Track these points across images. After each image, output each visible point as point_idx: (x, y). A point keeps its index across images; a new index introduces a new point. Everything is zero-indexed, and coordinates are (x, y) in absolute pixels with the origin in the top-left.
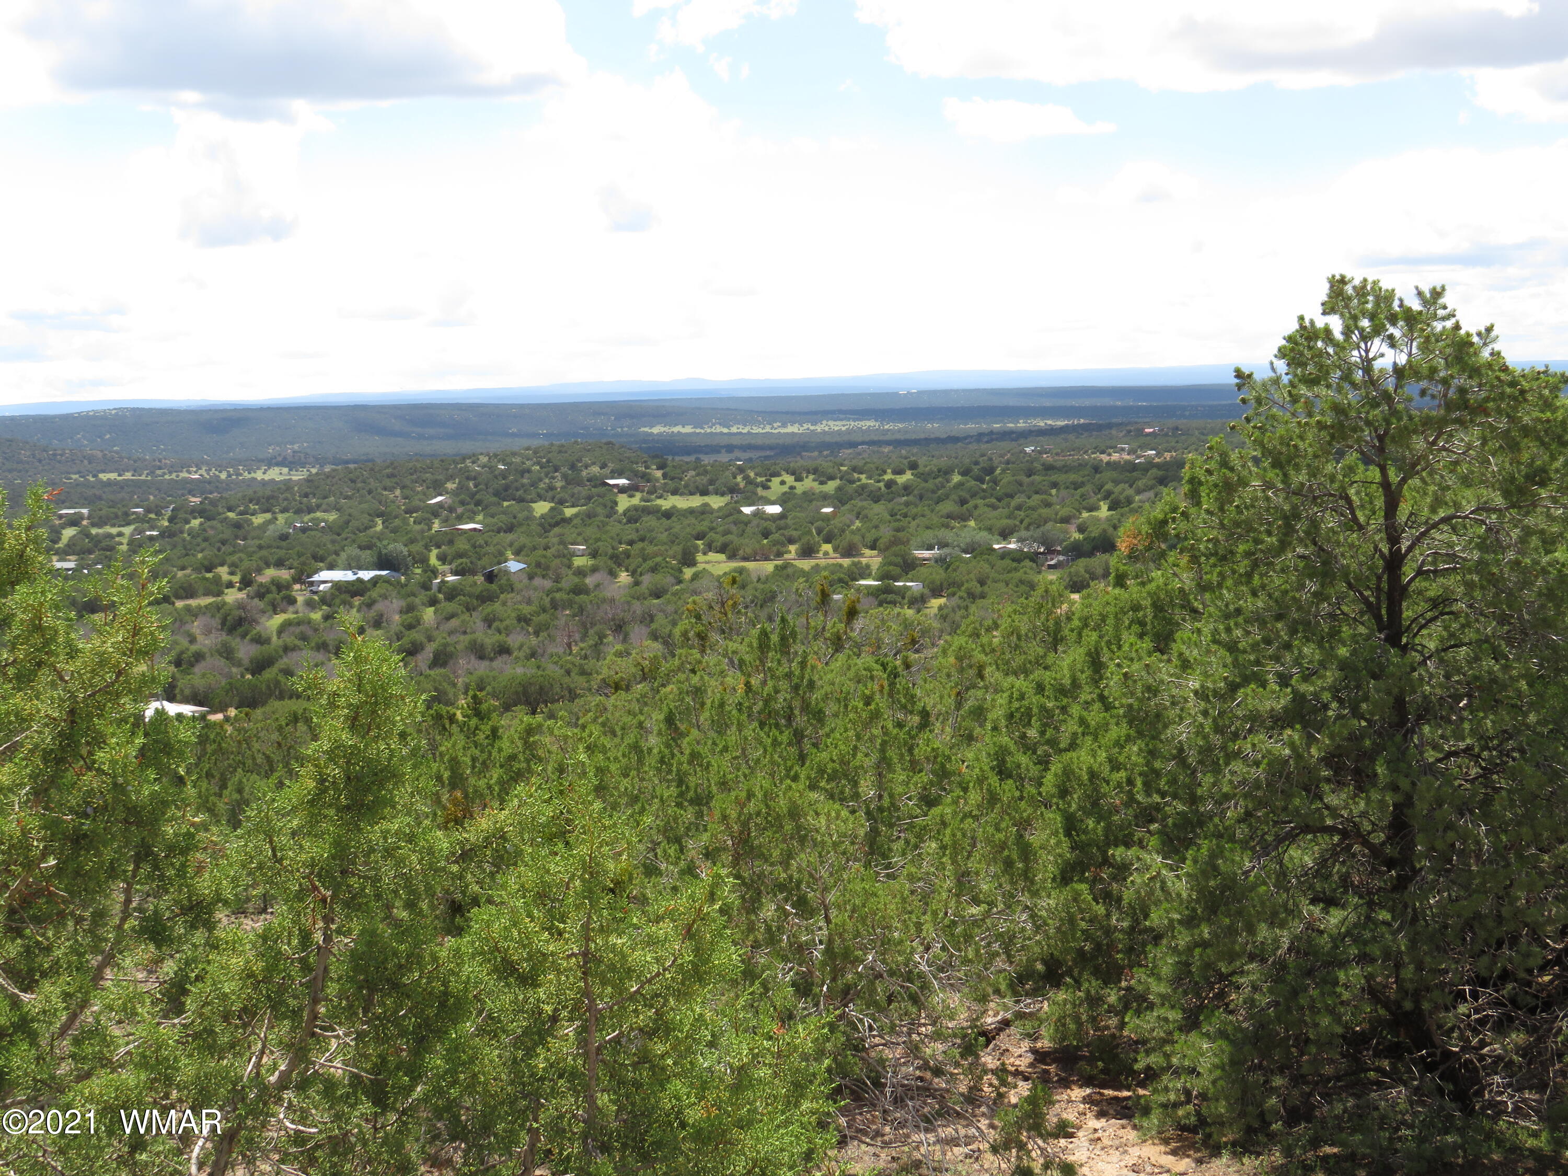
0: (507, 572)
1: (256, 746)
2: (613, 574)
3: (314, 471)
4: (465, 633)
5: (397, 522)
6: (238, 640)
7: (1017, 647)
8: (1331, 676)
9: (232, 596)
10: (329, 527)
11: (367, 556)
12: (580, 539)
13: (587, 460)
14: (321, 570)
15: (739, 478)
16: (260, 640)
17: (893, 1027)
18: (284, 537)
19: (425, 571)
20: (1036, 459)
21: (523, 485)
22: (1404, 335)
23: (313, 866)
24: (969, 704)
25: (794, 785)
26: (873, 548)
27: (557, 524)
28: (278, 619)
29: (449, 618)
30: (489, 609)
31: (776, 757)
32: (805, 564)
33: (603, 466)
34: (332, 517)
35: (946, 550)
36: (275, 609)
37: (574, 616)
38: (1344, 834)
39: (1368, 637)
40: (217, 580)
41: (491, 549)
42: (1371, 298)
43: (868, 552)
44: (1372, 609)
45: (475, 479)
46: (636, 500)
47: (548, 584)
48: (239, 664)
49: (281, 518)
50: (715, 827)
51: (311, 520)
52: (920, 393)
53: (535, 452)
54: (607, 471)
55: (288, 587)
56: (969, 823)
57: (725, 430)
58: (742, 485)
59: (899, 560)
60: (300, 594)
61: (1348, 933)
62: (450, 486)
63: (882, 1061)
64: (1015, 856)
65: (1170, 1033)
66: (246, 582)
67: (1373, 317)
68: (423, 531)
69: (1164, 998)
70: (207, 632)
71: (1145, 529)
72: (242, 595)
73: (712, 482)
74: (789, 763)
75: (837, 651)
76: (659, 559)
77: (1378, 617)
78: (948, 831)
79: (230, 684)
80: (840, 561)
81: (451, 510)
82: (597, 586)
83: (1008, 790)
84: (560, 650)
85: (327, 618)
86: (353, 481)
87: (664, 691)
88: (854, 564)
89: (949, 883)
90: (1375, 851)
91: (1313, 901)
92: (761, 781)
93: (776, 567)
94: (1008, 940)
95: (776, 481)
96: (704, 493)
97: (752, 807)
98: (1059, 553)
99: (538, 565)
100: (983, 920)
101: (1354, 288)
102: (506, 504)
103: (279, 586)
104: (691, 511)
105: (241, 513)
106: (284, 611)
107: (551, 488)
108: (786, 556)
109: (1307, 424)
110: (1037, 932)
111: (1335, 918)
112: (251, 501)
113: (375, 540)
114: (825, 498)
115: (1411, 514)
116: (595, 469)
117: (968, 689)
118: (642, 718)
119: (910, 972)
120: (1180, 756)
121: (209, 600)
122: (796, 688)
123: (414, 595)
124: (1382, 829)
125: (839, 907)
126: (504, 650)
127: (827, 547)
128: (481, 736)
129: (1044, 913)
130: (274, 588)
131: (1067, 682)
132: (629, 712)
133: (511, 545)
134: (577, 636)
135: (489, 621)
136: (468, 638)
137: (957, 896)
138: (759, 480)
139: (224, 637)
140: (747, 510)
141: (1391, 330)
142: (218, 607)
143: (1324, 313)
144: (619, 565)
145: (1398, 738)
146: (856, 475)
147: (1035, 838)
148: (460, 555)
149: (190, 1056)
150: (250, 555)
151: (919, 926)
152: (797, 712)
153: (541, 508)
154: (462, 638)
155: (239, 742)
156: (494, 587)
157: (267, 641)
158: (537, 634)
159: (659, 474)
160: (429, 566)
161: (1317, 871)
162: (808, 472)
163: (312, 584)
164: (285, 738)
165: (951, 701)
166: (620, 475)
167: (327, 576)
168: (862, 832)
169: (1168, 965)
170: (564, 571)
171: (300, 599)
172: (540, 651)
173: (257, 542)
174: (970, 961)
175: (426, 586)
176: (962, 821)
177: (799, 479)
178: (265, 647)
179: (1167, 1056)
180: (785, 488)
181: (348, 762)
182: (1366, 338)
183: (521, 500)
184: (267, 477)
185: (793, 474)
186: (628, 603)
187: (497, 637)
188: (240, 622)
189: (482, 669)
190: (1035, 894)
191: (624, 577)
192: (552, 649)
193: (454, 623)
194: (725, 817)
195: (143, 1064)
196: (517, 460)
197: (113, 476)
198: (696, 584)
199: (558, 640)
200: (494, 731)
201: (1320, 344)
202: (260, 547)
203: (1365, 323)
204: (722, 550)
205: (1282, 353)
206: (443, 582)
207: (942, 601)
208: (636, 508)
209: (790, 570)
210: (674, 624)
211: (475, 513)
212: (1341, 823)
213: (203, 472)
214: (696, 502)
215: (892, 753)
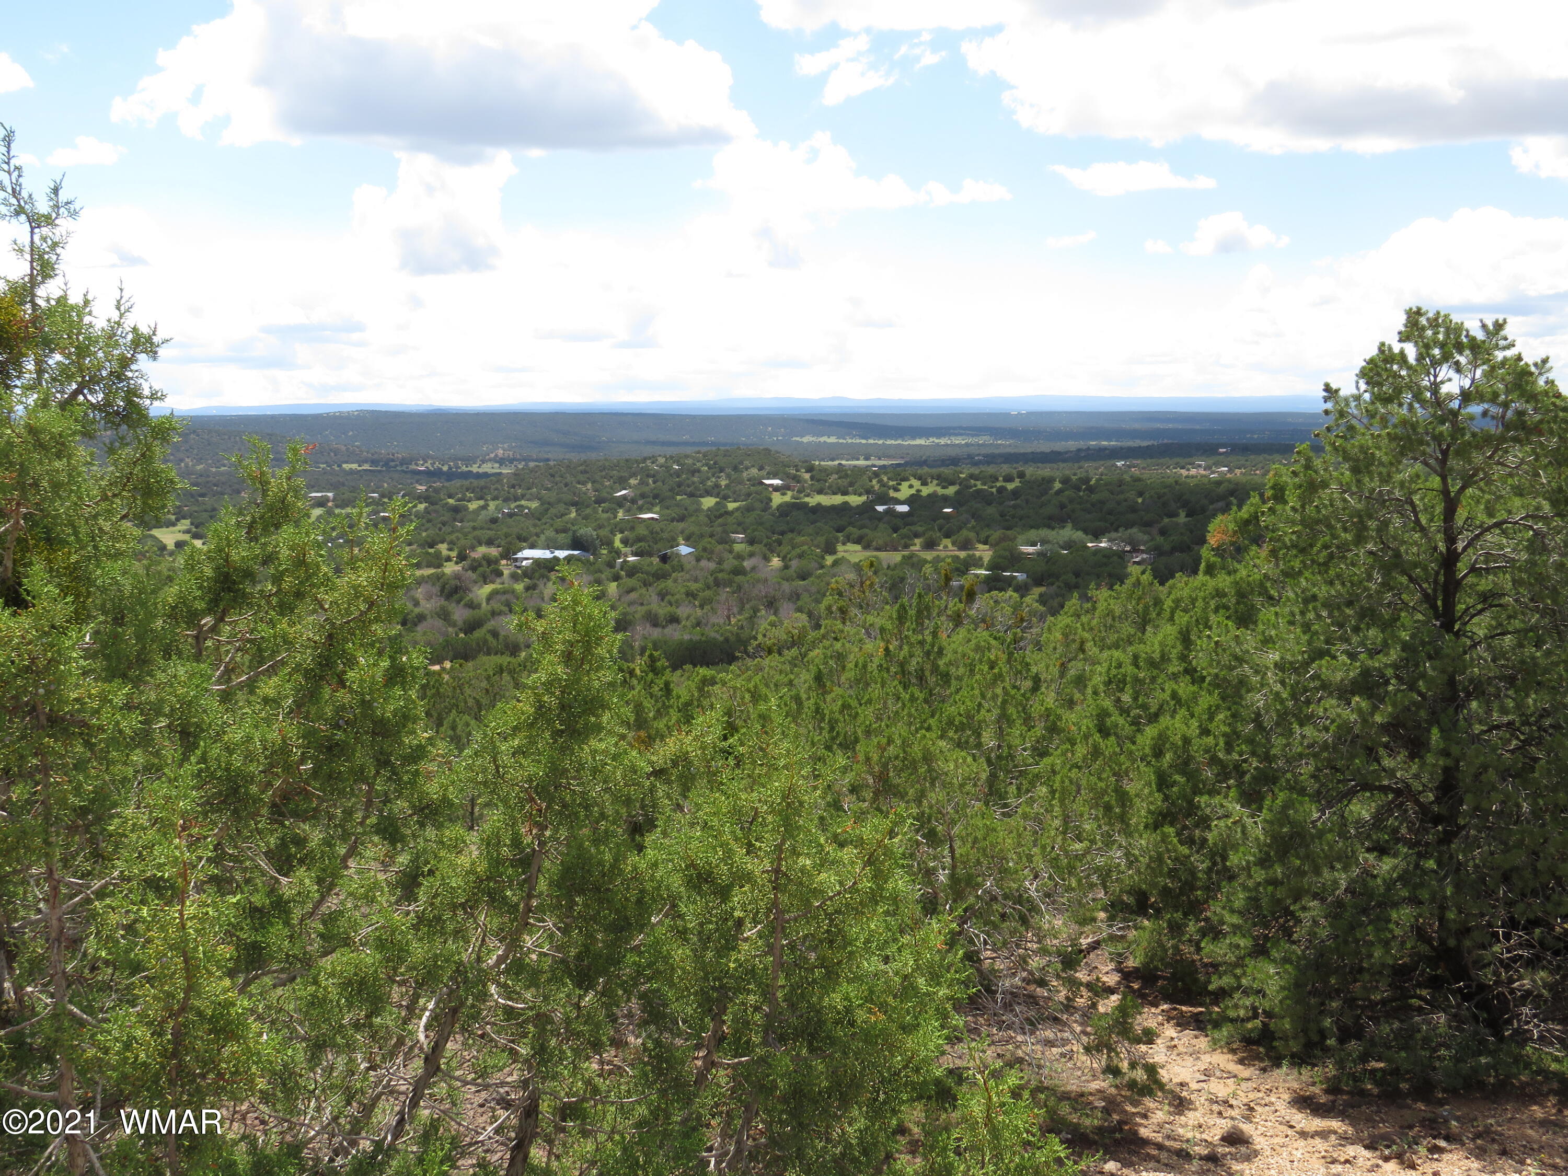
0: (678, 555)
1: (468, 691)
2: (767, 559)
3: (520, 466)
4: (642, 604)
5: (588, 511)
6: (453, 605)
7: (1111, 626)
8: (1394, 654)
9: (450, 568)
10: (533, 514)
11: (562, 537)
12: (740, 529)
13: (747, 463)
14: (524, 548)
15: (874, 482)
16: (472, 605)
17: (1005, 944)
18: (494, 521)
19: (610, 552)
20: (1126, 472)
21: (694, 483)
22: (1469, 363)
23: (531, 781)
24: (1072, 672)
25: (928, 735)
26: (985, 543)
27: (721, 516)
28: (488, 589)
29: (632, 590)
30: (663, 585)
31: (913, 710)
32: (928, 555)
33: (761, 468)
34: (534, 505)
35: (1048, 547)
36: (485, 580)
37: (734, 592)
38: (1398, 793)
39: (1425, 623)
40: (438, 554)
41: (665, 535)
42: (1442, 330)
43: (981, 546)
44: (1428, 599)
45: (654, 476)
46: (788, 498)
47: (712, 565)
48: (454, 625)
49: (492, 505)
50: (861, 767)
51: (517, 507)
52: (1030, 414)
53: (704, 456)
54: (764, 473)
55: (496, 562)
56: (1074, 774)
57: (864, 441)
58: (877, 487)
59: (1007, 553)
60: (506, 568)
61: (1400, 878)
62: (633, 481)
63: (993, 971)
64: (1113, 802)
65: (1243, 958)
66: (462, 558)
67: (1442, 346)
68: (609, 519)
69: (1236, 928)
70: (429, 598)
71: (1232, 526)
72: (458, 568)
73: (851, 484)
74: (924, 717)
75: (957, 626)
76: (805, 547)
77: (1434, 607)
78: (1058, 778)
79: (447, 641)
80: (957, 553)
81: (633, 501)
82: (753, 569)
83: (1109, 745)
84: (721, 621)
85: (527, 589)
86: (552, 476)
87: (812, 654)
88: (969, 556)
89: (1057, 822)
90: (1424, 809)
91: (1369, 850)
92: (899, 730)
93: (904, 556)
94: (1105, 875)
95: (905, 485)
96: (845, 493)
97: (892, 750)
98: (1143, 552)
99: (705, 550)
100: (1084, 855)
101: (1428, 319)
102: (679, 498)
103: (489, 561)
104: (833, 508)
105: (459, 500)
106: (493, 582)
107: (717, 486)
108: (912, 548)
109: (1379, 436)
110: (1129, 868)
111: (1386, 866)
112: (467, 490)
113: (569, 525)
114: (946, 501)
115: (1468, 518)
116: (754, 471)
117: (1070, 661)
118: (792, 677)
119: (1020, 896)
120: (1257, 719)
121: (431, 571)
122: (928, 654)
123: (601, 572)
124: (1431, 790)
125: (962, 839)
126: (674, 620)
127: (947, 542)
128: (656, 689)
129: (1137, 852)
130: (484, 563)
131: (1157, 656)
132: (781, 672)
133: (682, 532)
134: (735, 610)
135: (662, 595)
136: (645, 608)
137: (1064, 833)
138: (891, 483)
139: (442, 602)
140: (880, 508)
141: (1458, 357)
142: (438, 577)
143: (1400, 341)
144: (772, 551)
145: (1451, 711)
146: (972, 482)
147: (1131, 788)
148: (639, 539)
149: (421, 939)
150: (466, 535)
151: (1030, 858)
152: (927, 673)
153: (708, 502)
154: (639, 608)
155: (454, 688)
156: (667, 566)
157: (479, 606)
158: (702, 607)
159: (807, 476)
160: (613, 548)
161: (1373, 825)
162: (933, 478)
163: (516, 560)
164: (492, 686)
165: (1055, 671)
166: (775, 477)
167: (529, 554)
168: (984, 776)
169: (1240, 899)
170: (726, 555)
171: (506, 572)
172: (704, 621)
173: (472, 524)
174: (1073, 889)
175: (611, 565)
176: (1070, 770)
177: (924, 483)
178: (477, 611)
179: (1238, 978)
180: (913, 491)
181: (563, 692)
182: (1436, 363)
183: (691, 495)
184: (481, 470)
185: (920, 478)
186: (779, 583)
187: (669, 609)
188: (456, 590)
189: (656, 633)
190: (1129, 835)
191: (776, 562)
192: (714, 620)
193: (633, 596)
194: (868, 759)
195: (381, 944)
196: (689, 461)
197: (354, 466)
198: (836, 570)
199: (719, 612)
200: (667, 684)
201: (1395, 367)
202: (474, 528)
203: (1436, 352)
204: (858, 541)
205: (1363, 374)
206: (625, 561)
207: (1042, 589)
208: (786, 504)
209: (915, 560)
210: (818, 602)
211: (653, 505)
212: (1396, 783)
213: (428, 464)
214: (838, 499)
215: (1011, 710)
